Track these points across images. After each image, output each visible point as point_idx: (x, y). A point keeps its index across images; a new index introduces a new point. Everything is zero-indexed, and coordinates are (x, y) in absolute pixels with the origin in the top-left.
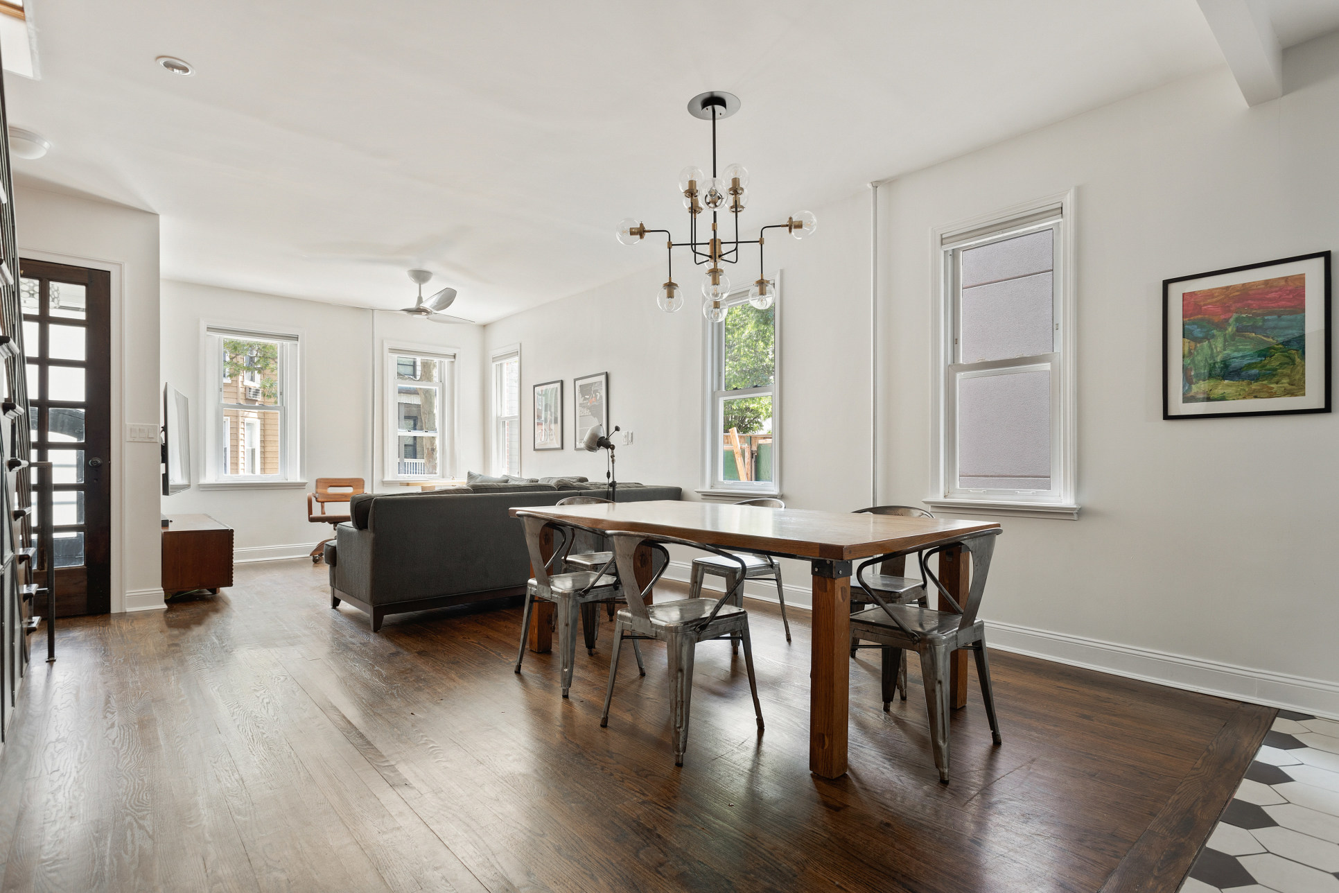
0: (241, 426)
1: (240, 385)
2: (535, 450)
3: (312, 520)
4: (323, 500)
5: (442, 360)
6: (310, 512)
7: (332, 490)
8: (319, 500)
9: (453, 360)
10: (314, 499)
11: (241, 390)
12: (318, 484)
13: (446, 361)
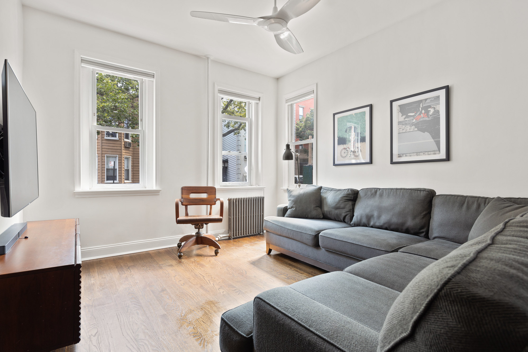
0: (123, 159)
1: (123, 141)
2: (334, 165)
3: (179, 222)
4: (186, 204)
5: (251, 101)
6: (177, 215)
7: (193, 196)
8: (184, 203)
9: (258, 102)
10: (180, 203)
11: (123, 143)
12: (183, 191)
13: (253, 102)
